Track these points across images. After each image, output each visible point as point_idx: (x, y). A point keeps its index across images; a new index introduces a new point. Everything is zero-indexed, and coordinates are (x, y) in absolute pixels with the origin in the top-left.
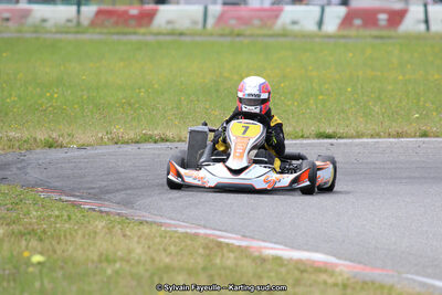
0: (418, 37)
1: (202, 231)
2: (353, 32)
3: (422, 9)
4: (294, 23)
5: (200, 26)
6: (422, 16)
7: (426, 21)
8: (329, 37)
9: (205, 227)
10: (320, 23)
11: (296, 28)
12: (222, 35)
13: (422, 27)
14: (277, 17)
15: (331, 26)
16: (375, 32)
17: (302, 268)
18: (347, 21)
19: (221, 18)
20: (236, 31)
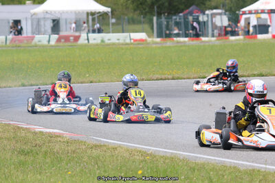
0: (85, 45)
1: (11, 122)
2: (61, 44)
3: (86, 35)
4: (39, 41)
5: (4, 44)
6: (86, 38)
7: (88, 39)
8: (52, 46)
9: (12, 121)
10: (49, 41)
11: (40, 43)
12: (13, 47)
13: (87, 41)
14: (33, 40)
15: (53, 43)
16: (69, 44)
17: (51, 136)
18: (59, 40)
19: (12, 40)
20: (18, 45)
